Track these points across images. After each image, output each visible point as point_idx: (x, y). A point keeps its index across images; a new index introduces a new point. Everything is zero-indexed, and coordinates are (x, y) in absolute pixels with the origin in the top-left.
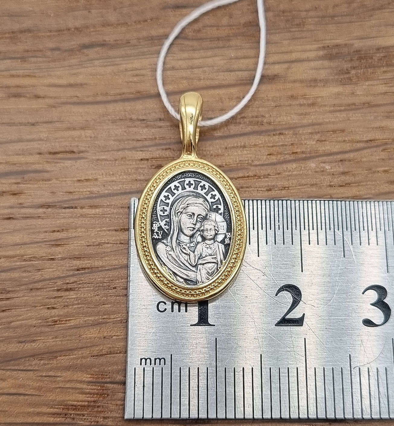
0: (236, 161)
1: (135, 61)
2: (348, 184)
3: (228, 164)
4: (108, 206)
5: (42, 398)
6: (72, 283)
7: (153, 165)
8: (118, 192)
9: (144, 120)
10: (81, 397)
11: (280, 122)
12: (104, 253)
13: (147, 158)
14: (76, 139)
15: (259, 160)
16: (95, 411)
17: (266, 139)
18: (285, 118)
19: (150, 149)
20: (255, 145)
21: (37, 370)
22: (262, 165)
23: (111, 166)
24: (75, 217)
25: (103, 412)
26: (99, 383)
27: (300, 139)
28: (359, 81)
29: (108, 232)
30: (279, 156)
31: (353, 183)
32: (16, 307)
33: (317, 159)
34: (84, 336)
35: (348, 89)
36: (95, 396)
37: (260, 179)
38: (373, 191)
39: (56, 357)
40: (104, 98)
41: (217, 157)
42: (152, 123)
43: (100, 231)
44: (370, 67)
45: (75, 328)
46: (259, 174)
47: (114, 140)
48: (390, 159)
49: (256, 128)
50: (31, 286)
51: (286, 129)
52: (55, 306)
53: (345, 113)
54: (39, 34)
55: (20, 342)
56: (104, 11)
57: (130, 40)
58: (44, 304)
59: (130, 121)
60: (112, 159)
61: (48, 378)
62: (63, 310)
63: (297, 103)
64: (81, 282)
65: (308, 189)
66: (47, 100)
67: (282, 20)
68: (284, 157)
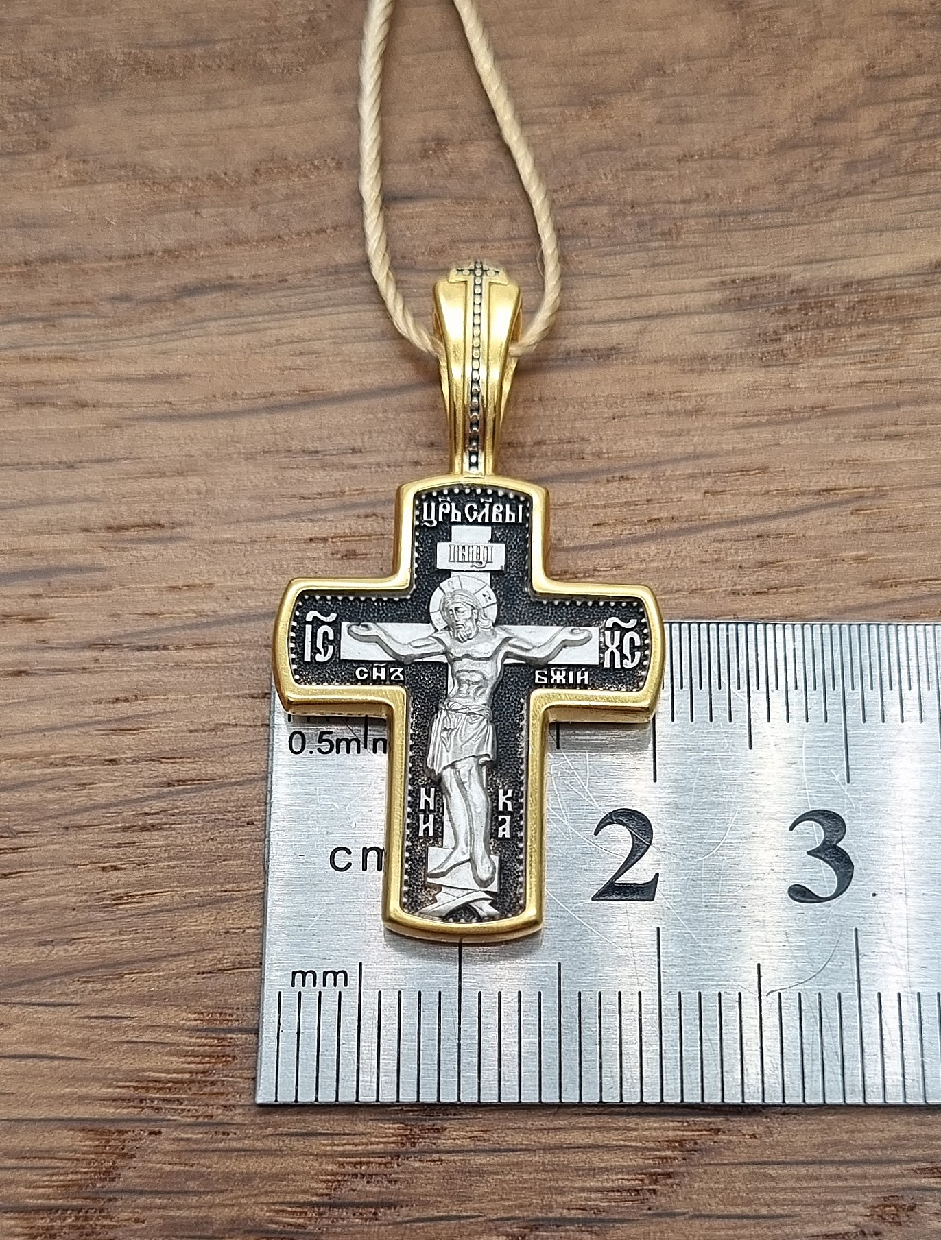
1: (299, 321)
2: (773, 589)
4: (235, 644)
5: (89, 1065)
6: (157, 813)
7: (337, 553)
9: (317, 452)
10: (176, 1062)
11: (621, 452)
12: (228, 747)
13: (325, 535)
14: (166, 497)
15: (575, 537)
16: (205, 1094)
17: (591, 489)
18: (634, 443)
19: (330, 516)
21: (79, 1004)
22: (582, 548)
23: (244, 555)
24: (164, 669)
25: (222, 1094)
26: (214, 1030)
27: (667, 490)
28: (802, 356)
29: (236, 702)
30: (619, 528)
31: (787, 587)
32: (33, 866)
33: (704, 534)
34: (182, 929)
35: (777, 375)
36: (207, 1059)
38: (831, 604)
39: (121, 976)
40: (231, 406)
42: (335, 459)
43: (218, 698)
44: (827, 326)
45: (162, 911)
46: (573, 568)
47: (251, 498)
48: (870, 531)
49: (569, 466)
50: (65, 821)
51: (635, 467)
52: (117, 864)
53: (770, 429)
54: (86, 266)
55: (41, 944)
56: (229, 210)
57: (288, 274)
58: (94, 860)
59: (287, 454)
60: (246, 540)
61: (102, 1021)
62: (136, 873)
63: (662, 409)
64: (176, 811)
65: (683, 601)
66: (101, 411)
67: (628, 224)
68: (630, 529)
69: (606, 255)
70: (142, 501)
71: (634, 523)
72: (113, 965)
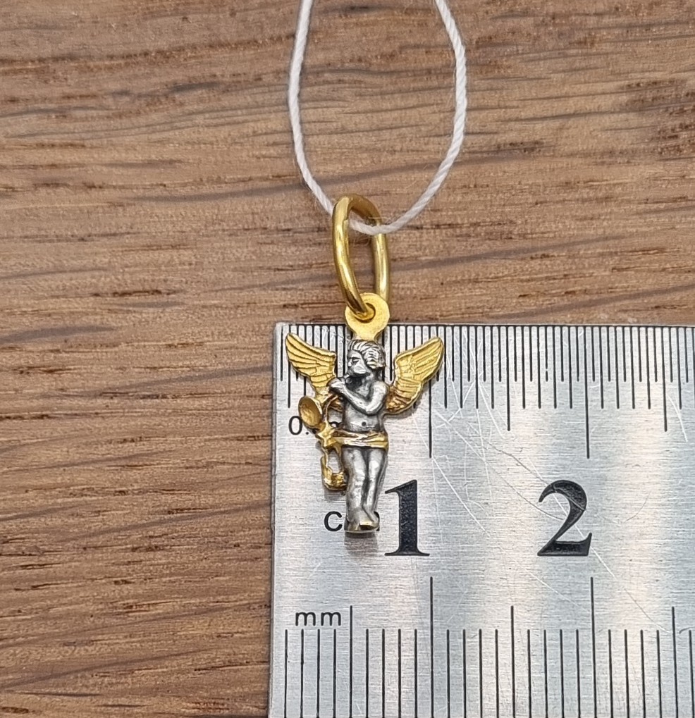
0: (460, 309)
1: (273, 116)
3: (445, 313)
4: (223, 394)
6: (160, 536)
7: (306, 316)
8: (242, 367)
9: (289, 230)
11: (543, 233)
12: (217, 481)
13: (296, 302)
14: (163, 267)
15: (504, 306)
17: (518, 265)
18: (554, 226)
19: (300, 286)
20: (497, 278)
21: (98, 695)
22: (510, 316)
23: (229, 319)
24: (163, 415)
27: (581, 266)
29: (224, 443)
30: (541, 299)
32: (56, 579)
33: (612, 305)
34: (182, 633)
35: (674, 168)
39: (132, 672)
40: (216, 189)
41: (425, 301)
43: (209, 440)
45: (165, 618)
47: (235, 270)
49: (499, 245)
50: (84, 543)
51: (554, 247)
52: (128, 578)
53: (668, 214)
54: (91, 64)
55: (65, 644)
56: (212, 16)
57: (262, 74)
58: (107, 575)
59: (263, 231)
60: (230, 305)
61: (117, 708)
62: (143, 586)
63: (577, 196)
64: (176, 535)
66: (106, 192)
67: (550, 33)
68: (550, 300)
69: (532, 61)
70: (142, 272)
71: (553, 295)
72: (126, 663)
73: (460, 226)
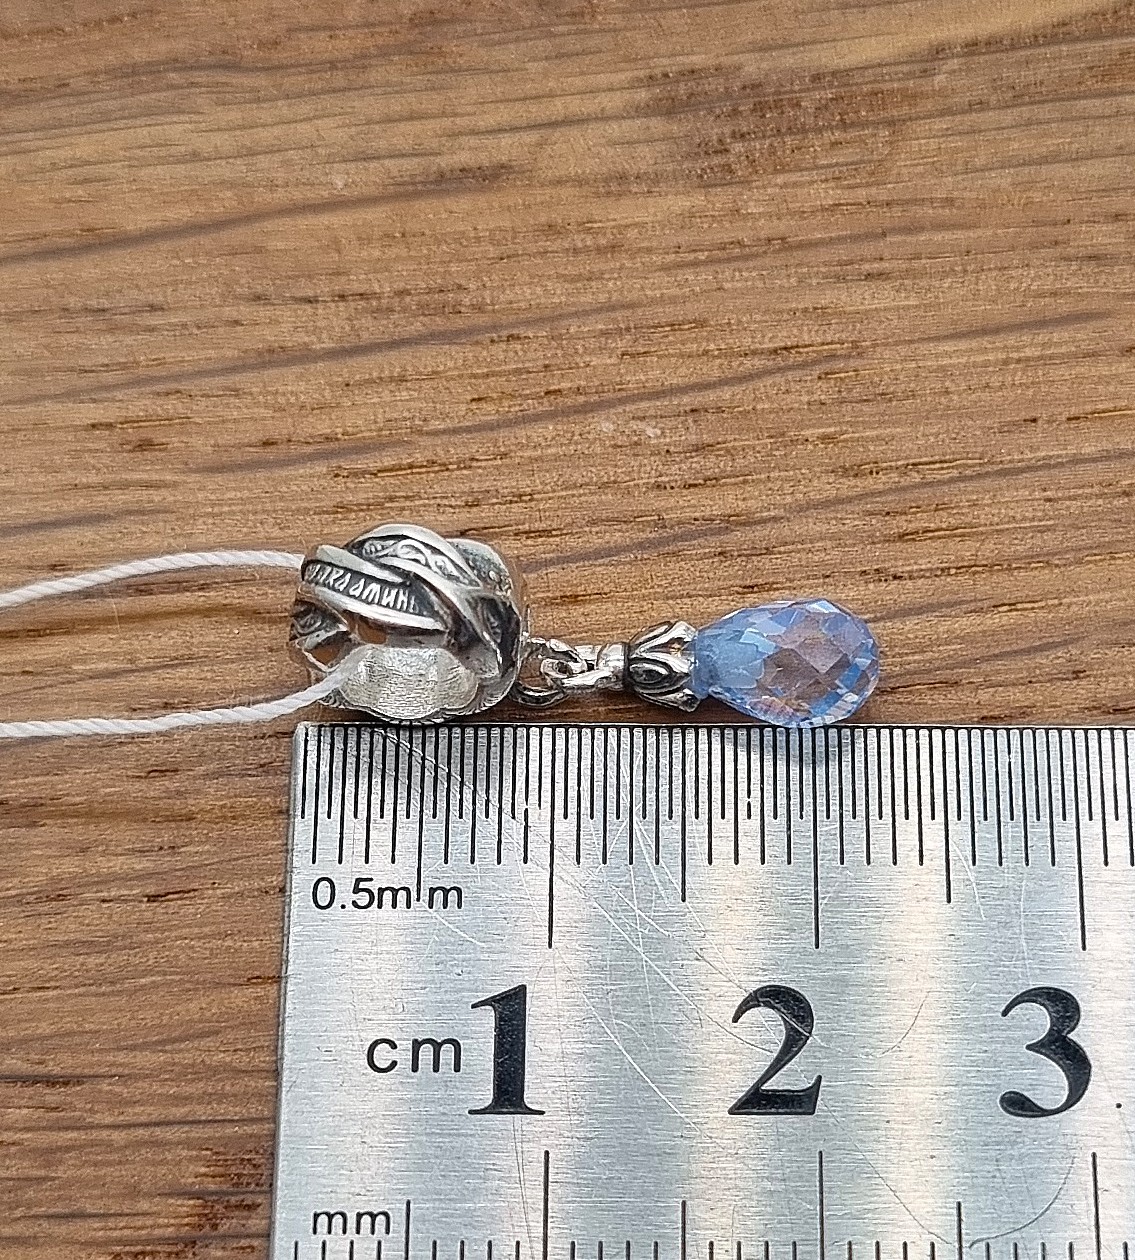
0: (376, 422)
1: (83, 139)
2: (711, 481)
3: (350, 430)
7: (128, 443)
8: (22, 522)
9: (103, 311)
11: (511, 303)
13: (111, 420)
15: (445, 416)
17: (469, 352)
18: (529, 291)
19: (118, 395)
20: (435, 374)
22: (455, 431)
27: (571, 351)
28: (755, 172)
30: (506, 403)
31: (729, 477)
33: (621, 409)
35: (722, 198)
37: (447, 473)
38: (789, 499)
41: (318, 411)
42: (128, 319)
44: (789, 132)
46: (442, 457)
48: (843, 401)
49: (440, 323)
51: (528, 323)
53: (712, 268)
57: (70, 77)
59: (62, 314)
63: (567, 246)
65: (590, 499)
68: (521, 405)
69: (495, 44)
71: (527, 397)
73: (378, 297)
